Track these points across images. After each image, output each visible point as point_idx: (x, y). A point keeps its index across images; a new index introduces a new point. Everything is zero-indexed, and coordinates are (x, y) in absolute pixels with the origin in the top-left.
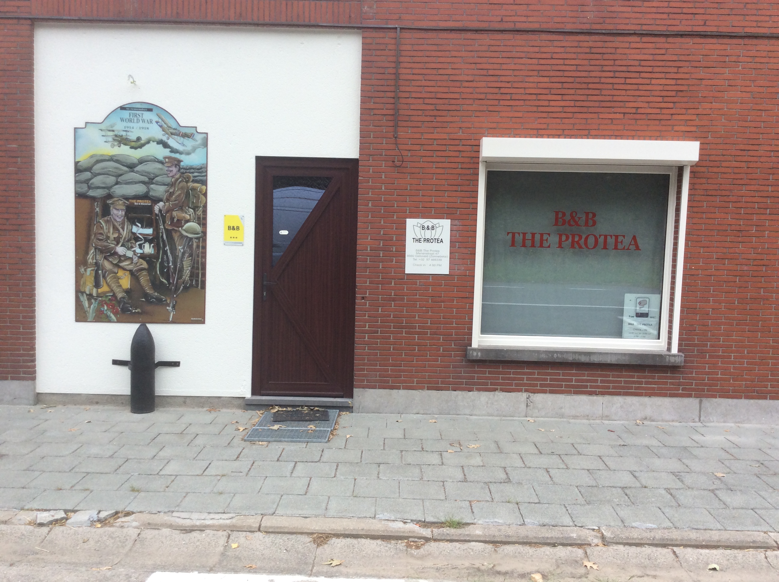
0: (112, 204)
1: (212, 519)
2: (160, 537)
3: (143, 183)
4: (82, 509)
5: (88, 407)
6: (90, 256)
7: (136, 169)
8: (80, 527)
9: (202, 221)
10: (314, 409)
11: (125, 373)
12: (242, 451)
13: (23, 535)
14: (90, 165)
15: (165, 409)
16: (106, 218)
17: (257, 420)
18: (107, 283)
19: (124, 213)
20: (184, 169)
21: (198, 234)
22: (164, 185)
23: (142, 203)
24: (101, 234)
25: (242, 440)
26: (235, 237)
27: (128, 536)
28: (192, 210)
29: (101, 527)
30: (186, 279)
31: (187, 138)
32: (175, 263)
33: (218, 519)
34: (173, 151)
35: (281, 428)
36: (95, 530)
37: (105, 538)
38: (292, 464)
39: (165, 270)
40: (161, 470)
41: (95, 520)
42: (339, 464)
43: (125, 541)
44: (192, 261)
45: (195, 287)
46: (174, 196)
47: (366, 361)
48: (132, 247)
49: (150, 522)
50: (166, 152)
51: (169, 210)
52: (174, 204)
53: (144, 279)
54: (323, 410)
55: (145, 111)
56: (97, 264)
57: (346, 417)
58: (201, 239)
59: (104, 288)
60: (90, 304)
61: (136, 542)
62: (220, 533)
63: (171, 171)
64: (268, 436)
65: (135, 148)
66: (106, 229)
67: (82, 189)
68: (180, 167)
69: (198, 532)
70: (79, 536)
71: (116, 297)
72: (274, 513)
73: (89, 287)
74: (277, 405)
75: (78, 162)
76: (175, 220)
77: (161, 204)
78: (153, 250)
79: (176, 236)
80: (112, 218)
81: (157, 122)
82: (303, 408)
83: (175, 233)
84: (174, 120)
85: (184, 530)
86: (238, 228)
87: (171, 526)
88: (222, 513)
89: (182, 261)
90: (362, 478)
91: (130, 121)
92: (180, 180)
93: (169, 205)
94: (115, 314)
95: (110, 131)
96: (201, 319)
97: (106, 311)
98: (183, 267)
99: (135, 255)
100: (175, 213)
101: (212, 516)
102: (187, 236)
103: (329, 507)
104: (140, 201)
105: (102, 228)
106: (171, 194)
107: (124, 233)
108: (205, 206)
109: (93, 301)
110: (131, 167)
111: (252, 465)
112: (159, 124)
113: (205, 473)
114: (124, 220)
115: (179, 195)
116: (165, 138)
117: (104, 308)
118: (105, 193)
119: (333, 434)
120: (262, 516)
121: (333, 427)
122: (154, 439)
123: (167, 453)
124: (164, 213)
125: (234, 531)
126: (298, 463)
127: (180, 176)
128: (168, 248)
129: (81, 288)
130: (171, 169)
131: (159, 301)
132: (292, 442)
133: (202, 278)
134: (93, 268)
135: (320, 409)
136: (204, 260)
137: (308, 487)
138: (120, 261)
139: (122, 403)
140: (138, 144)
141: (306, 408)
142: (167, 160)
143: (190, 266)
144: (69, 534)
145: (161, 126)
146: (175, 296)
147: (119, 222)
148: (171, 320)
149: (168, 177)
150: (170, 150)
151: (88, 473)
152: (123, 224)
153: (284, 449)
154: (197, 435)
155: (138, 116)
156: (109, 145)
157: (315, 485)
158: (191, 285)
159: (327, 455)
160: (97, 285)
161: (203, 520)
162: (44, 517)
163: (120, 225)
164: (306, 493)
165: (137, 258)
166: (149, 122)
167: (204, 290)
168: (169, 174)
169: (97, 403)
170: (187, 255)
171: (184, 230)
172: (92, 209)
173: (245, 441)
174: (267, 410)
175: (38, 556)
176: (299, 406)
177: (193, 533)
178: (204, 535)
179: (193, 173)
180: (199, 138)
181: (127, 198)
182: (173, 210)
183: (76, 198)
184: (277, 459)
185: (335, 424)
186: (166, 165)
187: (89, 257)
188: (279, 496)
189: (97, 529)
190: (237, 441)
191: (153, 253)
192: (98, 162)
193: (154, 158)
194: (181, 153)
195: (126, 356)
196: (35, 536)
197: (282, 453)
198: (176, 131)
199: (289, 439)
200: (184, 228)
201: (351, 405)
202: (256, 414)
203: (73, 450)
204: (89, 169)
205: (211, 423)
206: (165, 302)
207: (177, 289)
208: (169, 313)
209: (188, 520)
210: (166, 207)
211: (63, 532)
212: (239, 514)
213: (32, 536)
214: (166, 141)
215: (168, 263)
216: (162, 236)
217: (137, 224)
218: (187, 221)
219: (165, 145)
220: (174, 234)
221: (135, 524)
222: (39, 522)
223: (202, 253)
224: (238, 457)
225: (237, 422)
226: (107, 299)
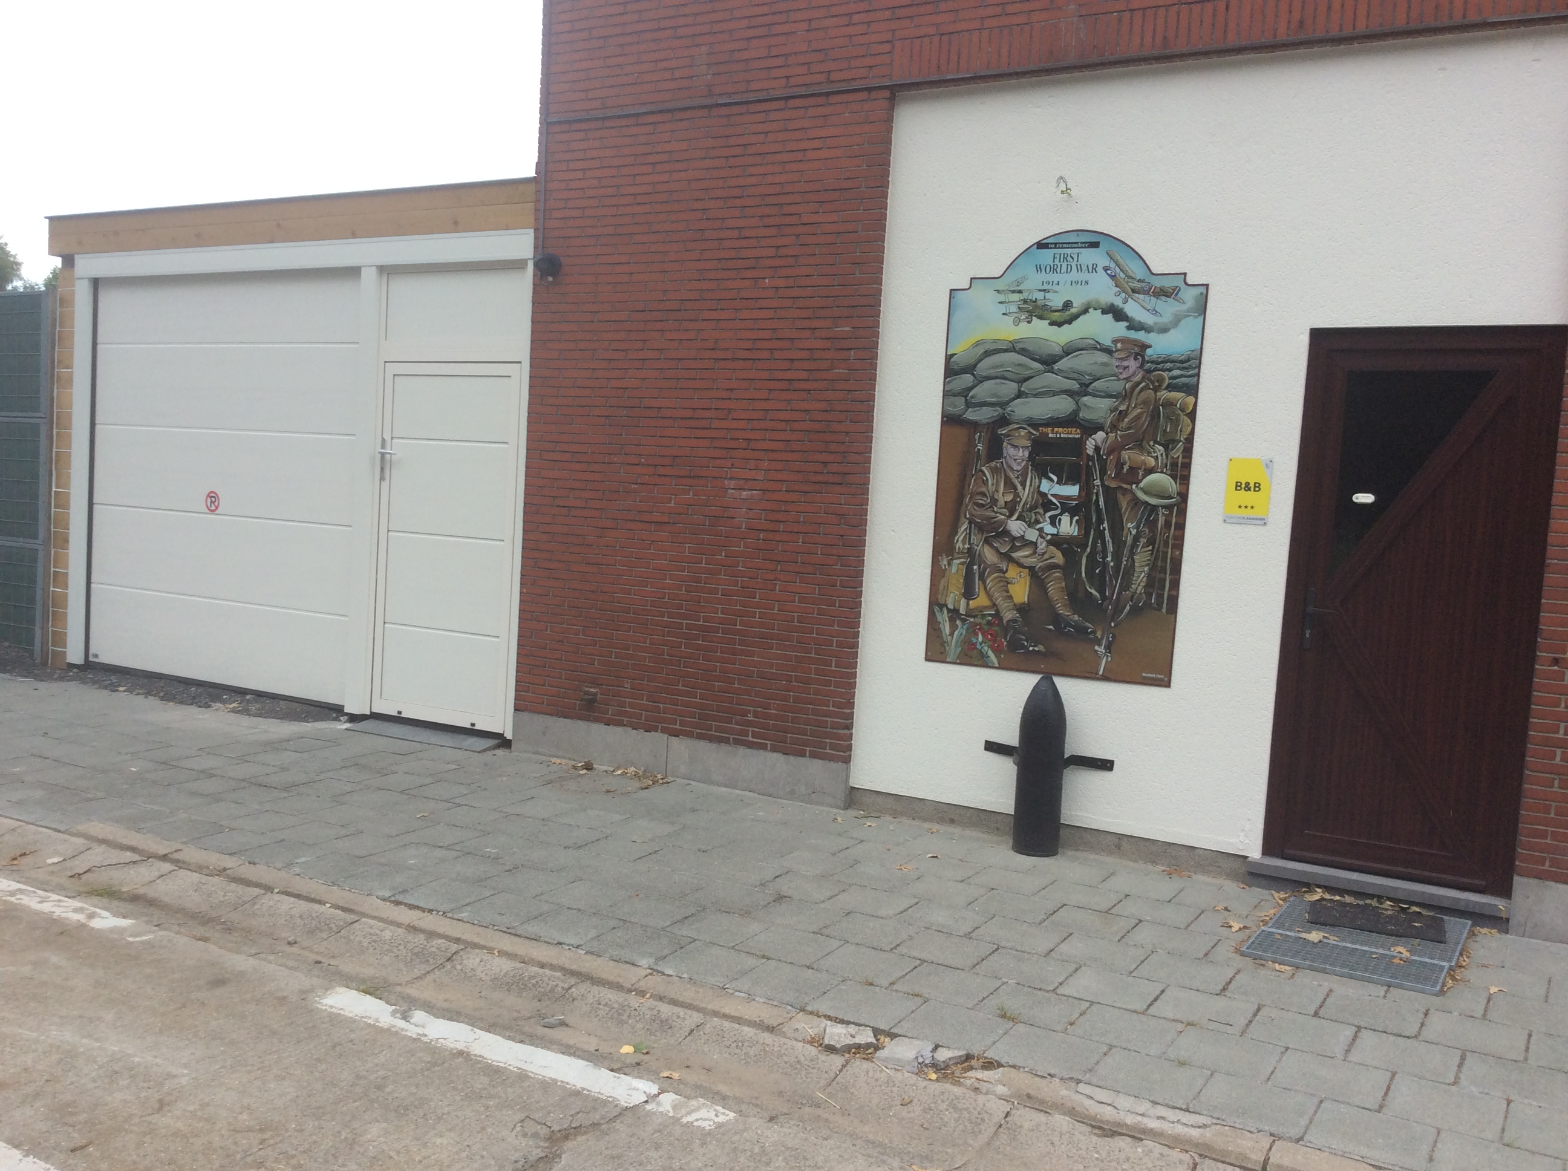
0: (1007, 435)
1: (1159, 1118)
2: (1049, 1132)
3: (1069, 393)
4: (905, 1034)
5: (935, 827)
6: (960, 537)
7: (1056, 367)
8: (898, 1070)
9: (1181, 471)
10: (1409, 908)
11: (1006, 770)
12: (1234, 977)
13: (799, 1062)
14: (972, 361)
15: (1078, 854)
16: (993, 464)
17: (1272, 911)
18: (985, 589)
19: (1027, 454)
20: (1152, 362)
21: (1170, 497)
22: (1109, 396)
23: (1063, 433)
24: (984, 494)
25: (1236, 952)
26: (1249, 506)
27: (986, 1112)
28: (1161, 448)
29: (937, 1080)
30: (1138, 592)
31: (1163, 298)
32: (1117, 557)
33: (1173, 1122)
34: (1134, 326)
35: (1325, 940)
36: (926, 1083)
37: (943, 1106)
38: (1350, 1032)
39: (1097, 571)
40: (1061, 984)
41: (927, 1062)
42: (1468, 1054)
43: (979, 1121)
44: (1152, 554)
45: (1155, 609)
46: (1126, 420)
47: (1552, 815)
48: (1037, 522)
49: (1033, 1093)
50: (1120, 329)
51: (1116, 449)
52: (1127, 435)
53: (1057, 586)
54: (1431, 914)
55: (1085, 247)
56: (970, 552)
57: (1488, 941)
58: (1176, 508)
59: (981, 601)
60: (953, 628)
61: (1001, 1130)
62: (1176, 1154)
63: (1126, 368)
64: (1296, 954)
65: (1060, 324)
66: (993, 485)
67: (956, 407)
68: (1143, 358)
69: (1129, 1140)
70: (895, 1089)
71: (1001, 619)
72: (1301, 1139)
73: (953, 597)
74: (1319, 886)
75: (952, 355)
76: (1126, 468)
77: (1100, 435)
78: (1077, 527)
79: (1124, 502)
80: (1004, 463)
81: (1106, 269)
82: (1381, 903)
83: (1124, 495)
84: (1141, 262)
85: (1100, 1128)
86: (1257, 487)
87: (1072, 1112)
88: (1181, 1109)
89: (1132, 554)
90: (1526, 1101)
91: (1054, 269)
92: (1144, 384)
93: (1116, 436)
94: (997, 651)
95: (1014, 292)
96: (1162, 677)
97: (981, 644)
98: (1133, 566)
99: (1042, 537)
100: (1125, 455)
101: (1161, 1111)
102: (1146, 503)
103: (1436, 1155)
104: (1061, 430)
105: (985, 483)
106: (1123, 415)
107: (1025, 494)
108: (1190, 440)
109: (958, 622)
110: (1049, 362)
111: (1255, 1015)
112: (1109, 272)
113: (1151, 1011)
114: (1026, 468)
115: (1138, 417)
116: (1118, 302)
117: (978, 639)
118: (996, 414)
119: (1453, 978)
120: (1272, 1138)
121: (1455, 959)
122: (1052, 914)
123: (1075, 948)
124: (1104, 454)
125: (1206, 1157)
126: (1363, 1030)
127: (1143, 379)
128: (1105, 525)
129: (939, 596)
130: (1125, 363)
131: (1081, 631)
132: (1351, 977)
133: (1170, 590)
134: (962, 560)
135: (1425, 912)
136: (1177, 553)
137: (1386, 1094)
138: (1014, 548)
139: (998, 829)
140: (1066, 316)
141: (1388, 903)
142: (1119, 345)
143: (1148, 565)
144: (877, 1080)
145: (1113, 277)
146: (1113, 624)
147: (1018, 471)
148: (1101, 673)
149: (1119, 380)
150: (1128, 324)
151: (923, 961)
152: (1024, 475)
153: (1331, 991)
154: (1140, 921)
155: (1069, 258)
156: (1010, 320)
157: (1404, 1095)
158: (1148, 604)
159: (1437, 1023)
160: (969, 593)
161: (1141, 1115)
162: (837, 1034)
163: (1018, 478)
164: (1381, 1107)
165: (1045, 544)
166: (1090, 270)
167: (1173, 616)
168: (1121, 373)
169: (952, 821)
170: (1143, 541)
171: (1142, 489)
172: (971, 443)
173: (1243, 954)
174: (1296, 894)
175: (819, 1112)
176: (1371, 896)
177: (1117, 1139)
178: (1139, 1150)
179: (1170, 370)
180: (1189, 296)
181: (1034, 424)
182: (1123, 448)
183: (943, 423)
184: (1312, 1013)
185: (1461, 954)
186: (1116, 355)
187: (956, 538)
188: (1316, 1101)
189: (928, 1082)
190: (1224, 951)
191: (1076, 534)
192: (988, 354)
193: (1092, 342)
194: (1147, 329)
195: (1011, 736)
196: (818, 1070)
197: (1325, 999)
198: (1144, 285)
199: (1346, 971)
200: (1142, 485)
201: (1504, 915)
202: (1270, 898)
203: (901, 909)
204: (970, 369)
205: (1169, 901)
206: (1091, 636)
207: (1118, 610)
208: (1100, 658)
209: (1109, 1108)
210: (1109, 442)
211: (867, 1072)
212: (1219, 1121)
213: (813, 1068)
214: (1121, 305)
215: (1105, 557)
216: (1097, 500)
217: (1051, 475)
218: (1150, 471)
219: (1118, 315)
220: (1120, 496)
221: (1001, 1089)
222: (827, 1043)
223: (1175, 538)
224: (1224, 989)
225: (1226, 909)
226: (984, 622)
